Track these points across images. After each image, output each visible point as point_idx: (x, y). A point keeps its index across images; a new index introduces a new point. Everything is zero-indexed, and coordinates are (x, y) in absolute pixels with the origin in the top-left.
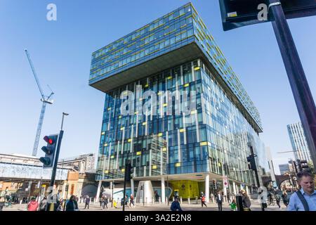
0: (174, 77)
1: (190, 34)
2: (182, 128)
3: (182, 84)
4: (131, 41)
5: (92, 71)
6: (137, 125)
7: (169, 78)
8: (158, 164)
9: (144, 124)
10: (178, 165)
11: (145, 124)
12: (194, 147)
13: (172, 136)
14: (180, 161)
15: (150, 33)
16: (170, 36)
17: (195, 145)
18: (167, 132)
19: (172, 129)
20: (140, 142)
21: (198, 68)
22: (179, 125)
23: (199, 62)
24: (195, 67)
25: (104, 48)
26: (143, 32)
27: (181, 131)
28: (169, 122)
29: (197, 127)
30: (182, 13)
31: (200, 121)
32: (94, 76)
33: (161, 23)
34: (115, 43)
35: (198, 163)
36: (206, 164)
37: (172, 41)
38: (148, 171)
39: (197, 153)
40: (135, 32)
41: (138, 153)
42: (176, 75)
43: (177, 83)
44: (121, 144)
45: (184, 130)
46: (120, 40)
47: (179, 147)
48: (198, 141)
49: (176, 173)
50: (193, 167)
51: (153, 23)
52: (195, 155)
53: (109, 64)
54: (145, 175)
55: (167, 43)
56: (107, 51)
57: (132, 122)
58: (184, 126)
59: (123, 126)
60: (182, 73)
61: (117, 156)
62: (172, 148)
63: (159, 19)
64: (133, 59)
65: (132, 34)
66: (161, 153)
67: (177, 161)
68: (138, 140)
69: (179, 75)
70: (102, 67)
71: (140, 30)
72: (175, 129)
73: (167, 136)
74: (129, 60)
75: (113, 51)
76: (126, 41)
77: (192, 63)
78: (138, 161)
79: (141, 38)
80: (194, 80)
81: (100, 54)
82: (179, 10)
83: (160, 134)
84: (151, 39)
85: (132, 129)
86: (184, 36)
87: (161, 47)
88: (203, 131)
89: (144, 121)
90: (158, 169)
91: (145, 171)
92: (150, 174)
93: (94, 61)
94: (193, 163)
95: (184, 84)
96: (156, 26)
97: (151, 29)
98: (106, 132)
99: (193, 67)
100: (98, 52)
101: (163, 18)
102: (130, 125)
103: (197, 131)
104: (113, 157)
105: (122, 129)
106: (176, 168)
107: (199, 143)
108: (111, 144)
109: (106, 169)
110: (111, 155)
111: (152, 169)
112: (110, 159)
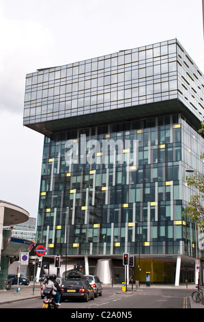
0: (146, 132)
2: (154, 200)
3: (157, 143)
6: (94, 189)
7: (139, 131)
8: (122, 241)
9: (103, 189)
10: (147, 244)
11: (106, 189)
12: (167, 225)
14: (149, 240)
16: (146, 83)
17: (168, 223)
18: (134, 204)
19: (141, 200)
21: (178, 126)
24: (174, 124)
29: (172, 203)
35: (169, 244)
38: (108, 248)
41: (96, 226)
42: (149, 130)
43: (150, 141)
44: (71, 211)
45: (156, 204)
47: (149, 223)
48: (172, 219)
50: (164, 248)
52: (167, 234)
54: (104, 252)
57: (86, 184)
58: (156, 198)
59: (74, 187)
66: (126, 228)
67: (146, 239)
68: (95, 209)
72: (144, 201)
73: (134, 208)
77: (171, 117)
80: (171, 141)
82: (160, 45)
83: (125, 205)
85: (87, 194)
88: (178, 208)
89: (104, 186)
90: (122, 246)
91: (105, 249)
92: (112, 253)
93: (30, 88)
94: (164, 243)
95: (159, 144)
98: (47, 193)
102: (84, 188)
103: (172, 207)
104: (59, 227)
105: (71, 191)
106: (144, 247)
107: (173, 221)
108: (55, 209)
109: (50, 241)
110: (57, 224)
111: (114, 247)
112: (56, 230)
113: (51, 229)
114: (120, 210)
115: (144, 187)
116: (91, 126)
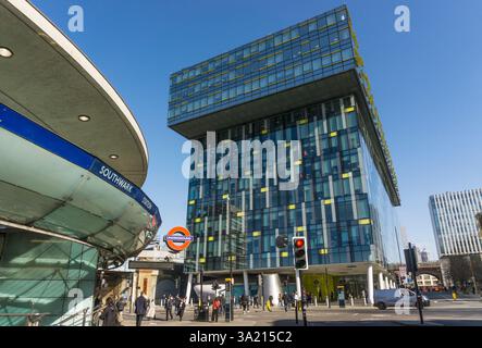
0: (311, 120)
1: (346, 55)
2: (329, 198)
3: (326, 131)
4: (241, 60)
5: (172, 105)
6: (251, 192)
7: (303, 122)
9: (263, 190)
10: (324, 252)
11: (266, 190)
12: (349, 226)
13: (312, 210)
14: (326, 246)
15: (275, 49)
16: (312, 58)
17: (350, 223)
18: (303, 204)
19: (312, 199)
20: (257, 217)
21: (351, 109)
22: (322, 193)
23: (352, 99)
24: (346, 107)
25: (193, 68)
26: (262, 47)
27: (327, 202)
28: (306, 188)
29: (353, 198)
30: (330, 21)
31: (357, 188)
32: (177, 112)
33: (295, 35)
34: (212, 61)
35: (356, 249)
36: (369, 250)
37: (316, 65)
38: (273, 259)
39: (354, 234)
40: (248, 46)
41: (255, 234)
42: (315, 118)
43: (316, 130)
44: (224, 218)
45: (332, 201)
46: (221, 57)
47: (324, 226)
48: (356, 218)
49: (320, 263)
50: (349, 254)
51: (281, 34)
52: (350, 237)
53: (203, 94)
54: (269, 265)
55: (307, 67)
56: (198, 73)
57: (241, 187)
58: (332, 195)
59: (227, 192)
60: (324, 116)
61: (220, 237)
62: (311, 228)
63: (291, 29)
64: (247, 90)
65: (243, 48)
66: (295, 234)
67: (322, 246)
68: (254, 215)
69: (320, 118)
70: (192, 99)
71: (258, 43)
72: (316, 199)
73: (303, 209)
74: (239, 91)
75: (209, 74)
76: (232, 59)
77: (341, 100)
78: (256, 245)
79: (259, 56)
80: (345, 127)
81: (185, 77)
82: (326, 15)
83: (292, 207)
84: (279, 59)
85: (243, 198)
86: (336, 59)
87: (298, 72)
88: (362, 204)
89: (264, 186)
90: (291, 256)
91: (269, 260)
92: (278, 265)
93: (174, 88)
94: (348, 249)
95: (329, 132)
96: (286, 39)
97: (277, 42)
98: (196, 200)
99: (342, 108)
100: (181, 73)
101: (298, 27)
102: (240, 191)
103: (354, 203)
104: (211, 239)
105: (224, 197)
106: (320, 255)
107: (357, 221)
108: (206, 218)
109: (201, 256)
110: (209, 235)
111: (281, 258)
112: (208, 242)
113: (202, 241)
114: (285, 213)
115: (315, 184)
116: (245, 124)
